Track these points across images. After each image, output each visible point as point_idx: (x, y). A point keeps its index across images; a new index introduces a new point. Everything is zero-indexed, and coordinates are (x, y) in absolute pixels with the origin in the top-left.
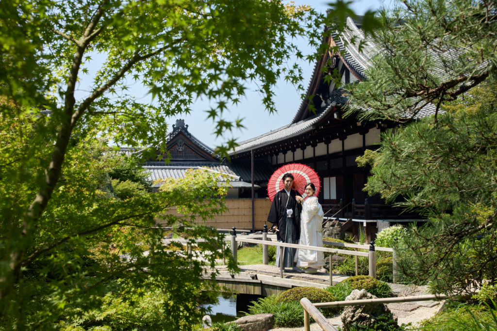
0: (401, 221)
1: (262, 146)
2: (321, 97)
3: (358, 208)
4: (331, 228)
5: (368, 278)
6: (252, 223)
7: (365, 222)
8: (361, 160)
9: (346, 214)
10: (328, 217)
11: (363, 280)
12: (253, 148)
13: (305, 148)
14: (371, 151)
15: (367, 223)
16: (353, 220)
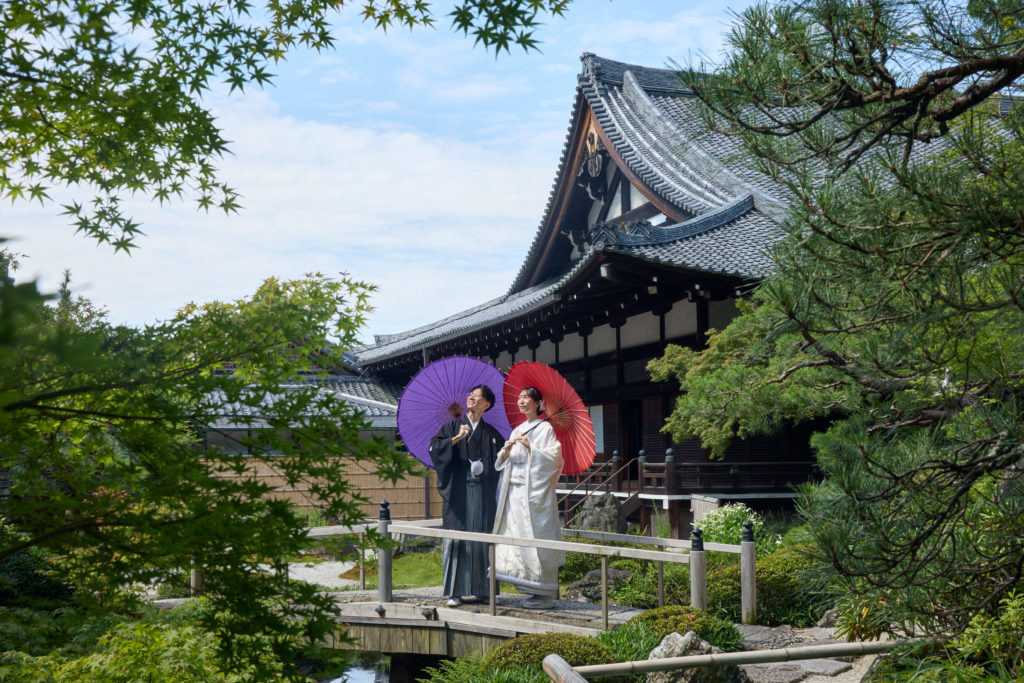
0: (742, 496)
1: (445, 339)
2: (571, 237)
3: (650, 469)
4: (598, 509)
5: (689, 612)
6: (423, 507)
7: (665, 498)
8: (658, 368)
9: (625, 484)
10: (587, 490)
11: (679, 617)
12: (427, 345)
13: (538, 345)
14: (679, 348)
15: (671, 502)
16: (641, 496)
